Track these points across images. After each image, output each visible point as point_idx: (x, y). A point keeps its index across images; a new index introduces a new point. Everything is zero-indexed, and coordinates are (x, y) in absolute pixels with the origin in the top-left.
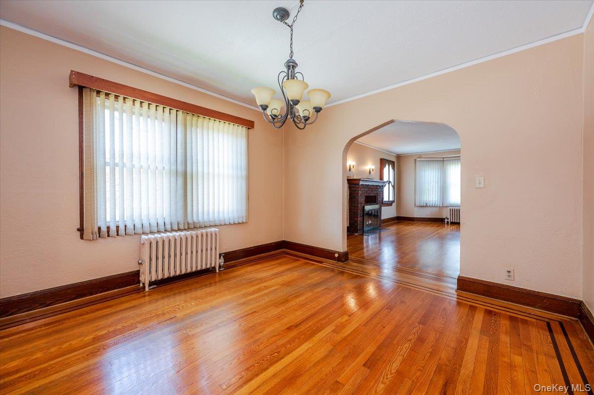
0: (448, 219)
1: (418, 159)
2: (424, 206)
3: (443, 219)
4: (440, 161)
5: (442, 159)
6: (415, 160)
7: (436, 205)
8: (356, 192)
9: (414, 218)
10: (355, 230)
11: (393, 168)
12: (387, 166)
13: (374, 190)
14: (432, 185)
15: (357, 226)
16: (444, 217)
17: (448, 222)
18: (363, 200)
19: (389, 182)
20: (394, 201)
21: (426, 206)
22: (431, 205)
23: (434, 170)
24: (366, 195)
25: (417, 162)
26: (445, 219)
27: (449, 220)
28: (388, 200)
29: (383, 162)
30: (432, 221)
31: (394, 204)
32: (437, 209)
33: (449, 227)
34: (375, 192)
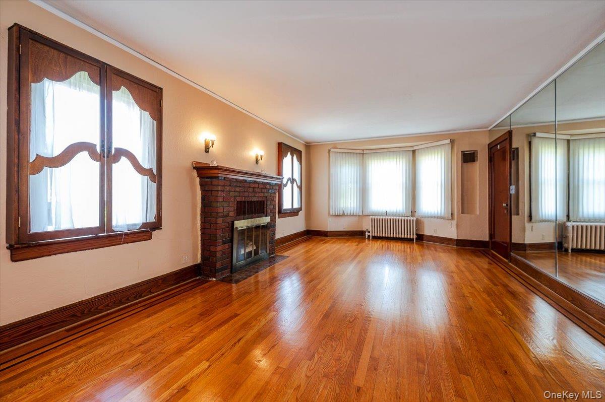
0: (369, 232)
1: (332, 150)
2: (340, 215)
3: (363, 231)
4: (360, 153)
5: (362, 152)
6: (329, 151)
7: (355, 214)
8: (214, 193)
9: (328, 232)
10: (211, 271)
11: (300, 160)
12: (289, 155)
13: (258, 190)
14: (350, 188)
15: (215, 263)
16: (364, 229)
17: (369, 236)
18: (232, 209)
19: (293, 181)
20: (300, 209)
21: (343, 215)
22: (349, 214)
23: (353, 165)
24: (238, 199)
25: (331, 154)
26: (365, 232)
27: (370, 234)
28: (290, 207)
29: (282, 149)
30: (350, 236)
31: (302, 214)
32: (356, 219)
33: (370, 243)
34: (262, 195)
